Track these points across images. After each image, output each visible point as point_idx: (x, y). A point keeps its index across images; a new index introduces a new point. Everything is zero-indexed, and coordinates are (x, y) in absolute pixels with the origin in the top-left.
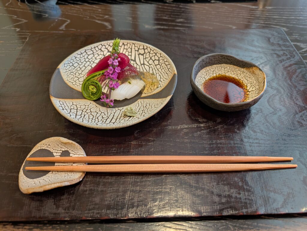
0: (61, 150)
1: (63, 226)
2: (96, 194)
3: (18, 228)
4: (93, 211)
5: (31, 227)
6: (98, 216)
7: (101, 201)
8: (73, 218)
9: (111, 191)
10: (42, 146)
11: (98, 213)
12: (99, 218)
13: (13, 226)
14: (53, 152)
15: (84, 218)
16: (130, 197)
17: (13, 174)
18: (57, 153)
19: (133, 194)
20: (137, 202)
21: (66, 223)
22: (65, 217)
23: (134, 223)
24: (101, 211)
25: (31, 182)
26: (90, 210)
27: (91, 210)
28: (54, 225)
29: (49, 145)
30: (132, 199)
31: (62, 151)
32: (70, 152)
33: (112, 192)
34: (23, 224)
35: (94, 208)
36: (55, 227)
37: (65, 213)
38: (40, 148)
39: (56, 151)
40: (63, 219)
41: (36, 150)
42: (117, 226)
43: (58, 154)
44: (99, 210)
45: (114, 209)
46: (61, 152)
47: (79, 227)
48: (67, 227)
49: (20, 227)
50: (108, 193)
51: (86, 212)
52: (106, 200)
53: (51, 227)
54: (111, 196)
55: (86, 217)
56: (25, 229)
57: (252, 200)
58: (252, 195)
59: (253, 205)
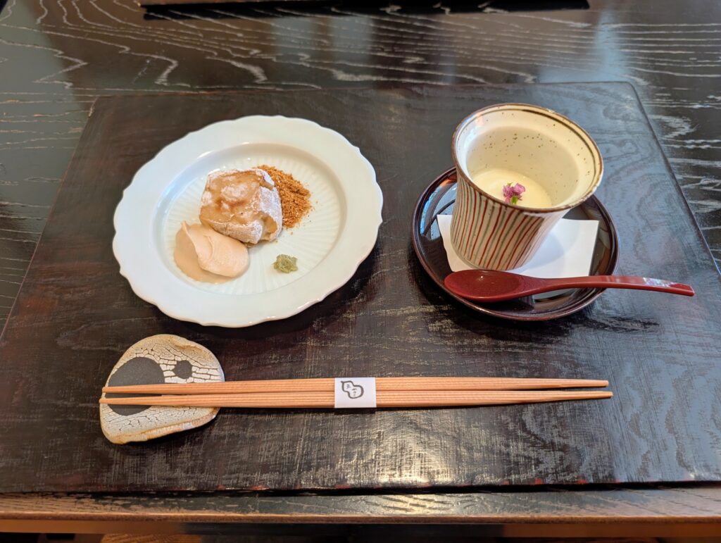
0: (174, 360)
1: (183, 500)
2: (241, 444)
3: (104, 504)
4: (237, 475)
5: (127, 502)
6: (246, 484)
7: (252, 457)
8: (202, 487)
9: (270, 438)
10: (138, 352)
11: (247, 479)
12: (248, 487)
13: (94, 500)
14: (159, 364)
15: (221, 487)
16: (303, 449)
17: (88, 405)
18: (167, 365)
19: (310, 445)
20: (317, 459)
21: (189, 495)
22: (187, 486)
23: (311, 496)
24: (252, 474)
25: (124, 422)
26: (232, 473)
27: (234, 473)
28: (167, 499)
29: (152, 350)
30: (307, 454)
31: (177, 361)
32: (192, 363)
33: (272, 441)
34: (111, 497)
35: (238, 471)
36: (169, 501)
37: (186, 478)
38: (135, 356)
39: (166, 362)
40: (183, 489)
41: (128, 360)
42: (280, 502)
43: (169, 367)
44: (248, 474)
45: (276, 471)
46: (175, 363)
47: (213, 503)
48: (192, 502)
49: (107, 501)
50: (264, 442)
51: (224, 477)
52: (261, 455)
53: (162, 502)
54: (269, 448)
55: (225, 485)
56: (117, 505)
57: (529, 458)
58: (531, 448)
59: (530, 468)
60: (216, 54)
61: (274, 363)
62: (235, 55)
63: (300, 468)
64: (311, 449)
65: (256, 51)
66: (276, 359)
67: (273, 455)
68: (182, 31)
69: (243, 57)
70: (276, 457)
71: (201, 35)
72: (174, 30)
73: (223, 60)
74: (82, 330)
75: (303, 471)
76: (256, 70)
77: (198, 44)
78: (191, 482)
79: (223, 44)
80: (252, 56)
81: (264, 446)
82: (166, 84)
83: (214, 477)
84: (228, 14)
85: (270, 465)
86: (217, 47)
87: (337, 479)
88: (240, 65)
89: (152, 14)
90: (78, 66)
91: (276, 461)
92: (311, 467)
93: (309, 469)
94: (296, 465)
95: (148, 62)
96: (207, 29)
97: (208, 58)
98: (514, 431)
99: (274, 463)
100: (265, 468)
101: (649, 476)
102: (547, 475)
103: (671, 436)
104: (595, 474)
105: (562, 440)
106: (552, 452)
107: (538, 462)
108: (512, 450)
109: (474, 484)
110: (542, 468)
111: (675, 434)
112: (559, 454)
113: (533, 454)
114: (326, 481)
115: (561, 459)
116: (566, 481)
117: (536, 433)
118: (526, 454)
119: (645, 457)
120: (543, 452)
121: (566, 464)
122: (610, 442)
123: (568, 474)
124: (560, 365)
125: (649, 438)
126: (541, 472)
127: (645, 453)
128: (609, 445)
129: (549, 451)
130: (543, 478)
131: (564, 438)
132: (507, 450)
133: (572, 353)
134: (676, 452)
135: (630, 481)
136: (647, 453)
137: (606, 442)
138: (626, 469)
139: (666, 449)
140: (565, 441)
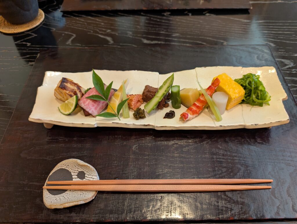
2: (101, 201)
4: (99, 215)
6: (103, 219)
7: (105, 207)
8: (83, 220)
11: (103, 217)
12: (104, 221)
15: (92, 221)
16: (128, 204)
19: (131, 201)
20: (134, 208)
22: (76, 220)
24: (105, 215)
26: (96, 214)
30: (130, 206)
33: (114, 200)
35: (99, 213)
37: (76, 216)
45: (116, 214)
50: (111, 200)
51: (93, 216)
52: (110, 206)
54: (113, 203)
57: (227, 208)
58: (228, 203)
59: (228, 212)
60: (92, 32)
61: (116, 165)
62: (100, 32)
63: (126, 212)
64: (132, 203)
65: (109, 31)
66: (116, 163)
67: (114, 206)
68: (78, 22)
69: (104, 33)
70: (116, 207)
71: (86, 24)
72: (74, 22)
73: (95, 34)
74: (32, 150)
75: (128, 213)
76: (109, 39)
77: (85, 27)
78: (78, 218)
79: (95, 28)
80: (107, 33)
81: (110, 202)
82: (70, 44)
83: (89, 216)
84: (97, 15)
85: (113, 211)
86: (93, 29)
87: (143, 217)
88: (102, 36)
89: (65, 15)
90: (33, 36)
91: (116, 209)
92: (132, 211)
93: (130, 212)
94: (125, 211)
95: (63, 35)
96: (88, 21)
97: (89, 33)
98: (221, 195)
99: (115, 210)
100: (111, 212)
101: (280, 216)
102: (235, 215)
103: (289, 198)
104: (256, 215)
105: (242, 200)
106: (237, 205)
107: (231, 210)
108: (220, 204)
109: (203, 219)
110: (233, 212)
111: (291, 197)
112: (240, 206)
113: (229, 206)
114: (138, 218)
115: (242, 208)
116: (244, 218)
117: (230, 197)
118: (226, 206)
119: (278, 207)
120: (233, 205)
121: (244, 210)
122: (262, 201)
123: (245, 215)
124: (240, 166)
125: (279, 199)
126: (233, 214)
127: (278, 205)
128: (262, 202)
129: (236, 205)
130: (234, 217)
131: (242, 199)
132: (218, 204)
133: (245, 161)
134: (291, 205)
135: (272, 218)
136: (279, 205)
137: (261, 201)
138: (270, 213)
139: (287, 204)
140: (243, 200)
